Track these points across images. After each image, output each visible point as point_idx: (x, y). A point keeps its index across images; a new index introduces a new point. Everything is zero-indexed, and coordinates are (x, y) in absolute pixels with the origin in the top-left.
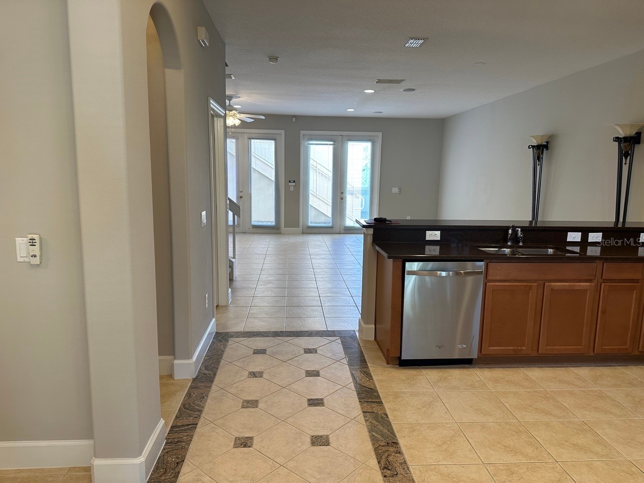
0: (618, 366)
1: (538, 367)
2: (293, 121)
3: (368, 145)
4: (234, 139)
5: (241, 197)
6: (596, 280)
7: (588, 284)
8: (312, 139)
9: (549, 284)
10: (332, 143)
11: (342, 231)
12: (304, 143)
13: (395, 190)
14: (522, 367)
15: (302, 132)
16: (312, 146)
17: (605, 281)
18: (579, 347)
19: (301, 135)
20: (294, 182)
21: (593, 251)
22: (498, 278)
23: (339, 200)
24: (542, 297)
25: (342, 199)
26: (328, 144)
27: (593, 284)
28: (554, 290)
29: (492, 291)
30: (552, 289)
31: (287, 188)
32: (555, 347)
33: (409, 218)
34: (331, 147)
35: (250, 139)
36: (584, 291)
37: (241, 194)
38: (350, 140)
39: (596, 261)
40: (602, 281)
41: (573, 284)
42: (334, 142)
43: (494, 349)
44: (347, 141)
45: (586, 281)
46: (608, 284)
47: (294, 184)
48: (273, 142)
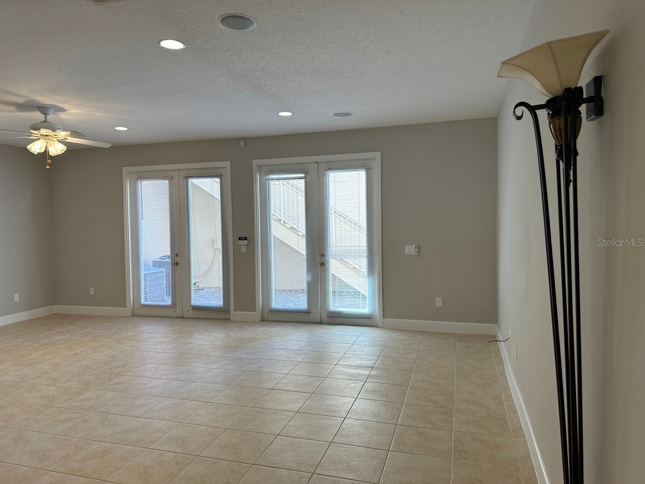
2: (242, 146)
3: (362, 175)
4: (167, 179)
5: (177, 264)
8: (272, 172)
10: (302, 175)
11: (325, 319)
12: (260, 178)
13: (410, 250)
15: (256, 162)
16: (272, 183)
19: (255, 168)
20: (246, 239)
23: (317, 267)
25: (322, 266)
26: (296, 178)
31: (236, 248)
34: (303, 181)
35: (187, 178)
37: (177, 259)
38: (330, 169)
42: (306, 173)
44: (326, 170)
47: (245, 242)
48: (218, 180)
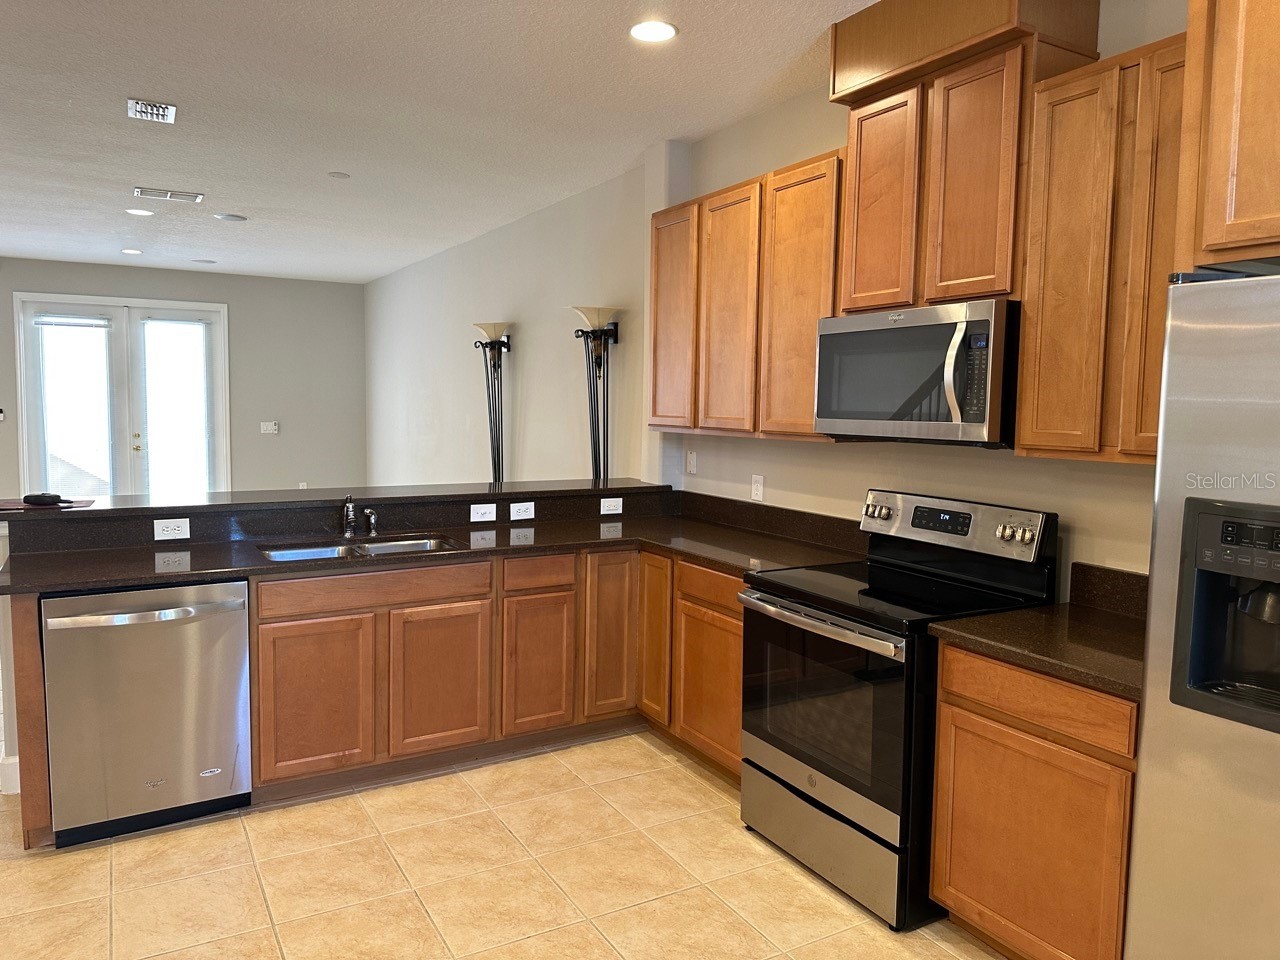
0: (552, 751)
1: (394, 785)
3: (196, 330)
6: (493, 594)
7: (479, 603)
8: (47, 313)
9: (399, 611)
10: (102, 322)
12: (23, 321)
13: (268, 427)
14: (360, 792)
15: (18, 296)
16: (48, 329)
17: (511, 594)
18: (473, 728)
19: (17, 303)
20: (2, 411)
21: (521, 537)
22: (285, 612)
23: (129, 452)
24: (387, 640)
25: (137, 449)
26: (91, 326)
27: (486, 602)
28: (411, 622)
29: (274, 642)
30: (405, 623)
32: (422, 738)
33: (303, 486)
34: (103, 331)
36: (470, 618)
38: (151, 318)
39: (490, 558)
40: (505, 594)
41: (447, 606)
42: (109, 320)
43: (288, 766)
44: (143, 319)
45: (476, 597)
46: (515, 599)
47: (1, 416)
